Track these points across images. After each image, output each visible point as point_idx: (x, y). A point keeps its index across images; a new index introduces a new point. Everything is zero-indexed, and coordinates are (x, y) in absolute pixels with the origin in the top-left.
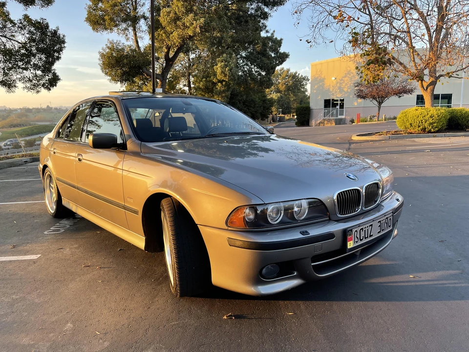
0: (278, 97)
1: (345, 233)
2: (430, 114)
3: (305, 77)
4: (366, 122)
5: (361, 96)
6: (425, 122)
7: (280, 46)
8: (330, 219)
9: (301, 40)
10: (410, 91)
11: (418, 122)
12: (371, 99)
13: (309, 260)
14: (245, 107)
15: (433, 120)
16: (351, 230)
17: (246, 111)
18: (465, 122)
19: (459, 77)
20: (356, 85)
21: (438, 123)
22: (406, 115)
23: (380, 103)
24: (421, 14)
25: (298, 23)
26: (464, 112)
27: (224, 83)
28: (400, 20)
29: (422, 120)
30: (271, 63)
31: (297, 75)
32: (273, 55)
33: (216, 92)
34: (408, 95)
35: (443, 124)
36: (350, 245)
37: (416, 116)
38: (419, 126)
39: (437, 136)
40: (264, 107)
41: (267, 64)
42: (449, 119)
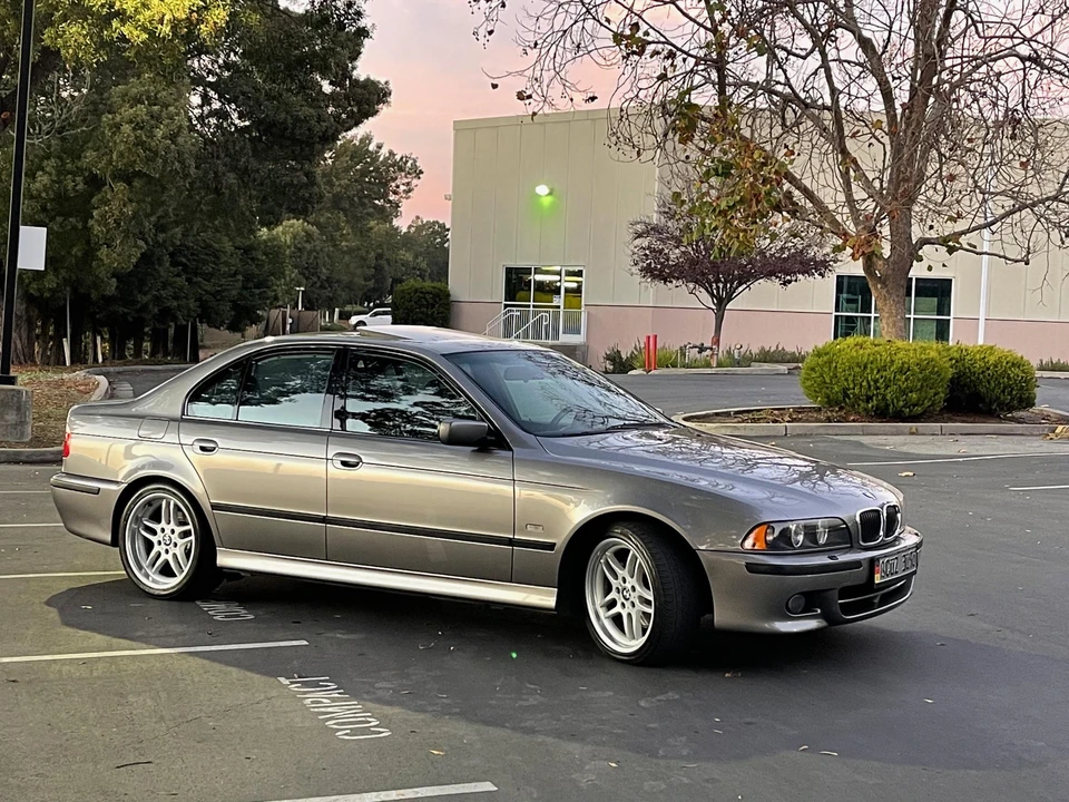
0: (294, 237)
1: (873, 562)
2: (898, 364)
3: (405, 159)
4: (674, 366)
5: (658, 271)
6: (887, 387)
7: (355, 55)
8: (852, 547)
9: (495, 86)
10: (821, 266)
11: (864, 384)
12: (691, 285)
13: (836, 593)
14: (178, 275)
15: (906, 380)
16: (878, 560)
17: (181, 289)
18: (997, 391)
19: (978, 250)
20: (640, 228)
21: (920, 390)
22: (831, 362)
23: (721, 302)
24: (865, 44)
25: (491, 33)
26: (992, 360)
27: (137, 183)
28: (804, 58)
29: (876, 381)
30: (320, 119)
31: (372, 147)
32: (327, 88)
33: (103, 216)
34: (811, 278)
35: (935, 394)
36: (878, 580)
37: (858, 365)
38: (869, 399)
39: (920, 430)
40: (248, 278)
41: (306, 120)
42: (952, 380)
